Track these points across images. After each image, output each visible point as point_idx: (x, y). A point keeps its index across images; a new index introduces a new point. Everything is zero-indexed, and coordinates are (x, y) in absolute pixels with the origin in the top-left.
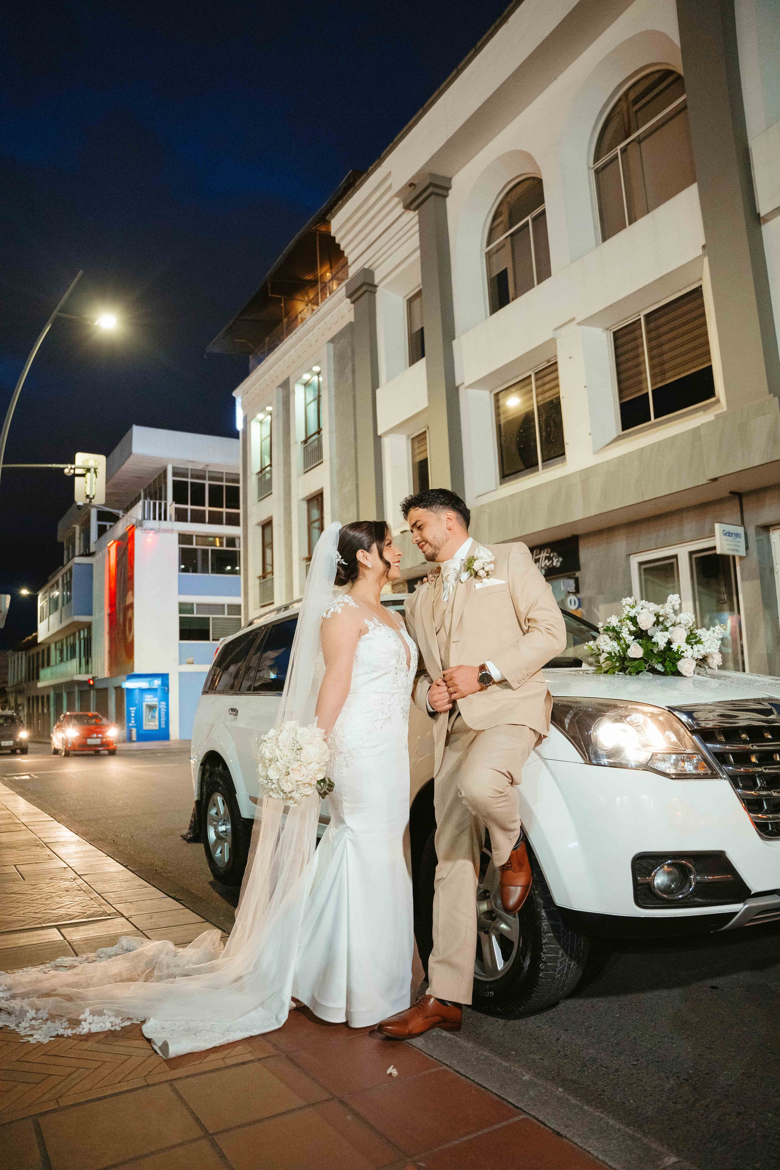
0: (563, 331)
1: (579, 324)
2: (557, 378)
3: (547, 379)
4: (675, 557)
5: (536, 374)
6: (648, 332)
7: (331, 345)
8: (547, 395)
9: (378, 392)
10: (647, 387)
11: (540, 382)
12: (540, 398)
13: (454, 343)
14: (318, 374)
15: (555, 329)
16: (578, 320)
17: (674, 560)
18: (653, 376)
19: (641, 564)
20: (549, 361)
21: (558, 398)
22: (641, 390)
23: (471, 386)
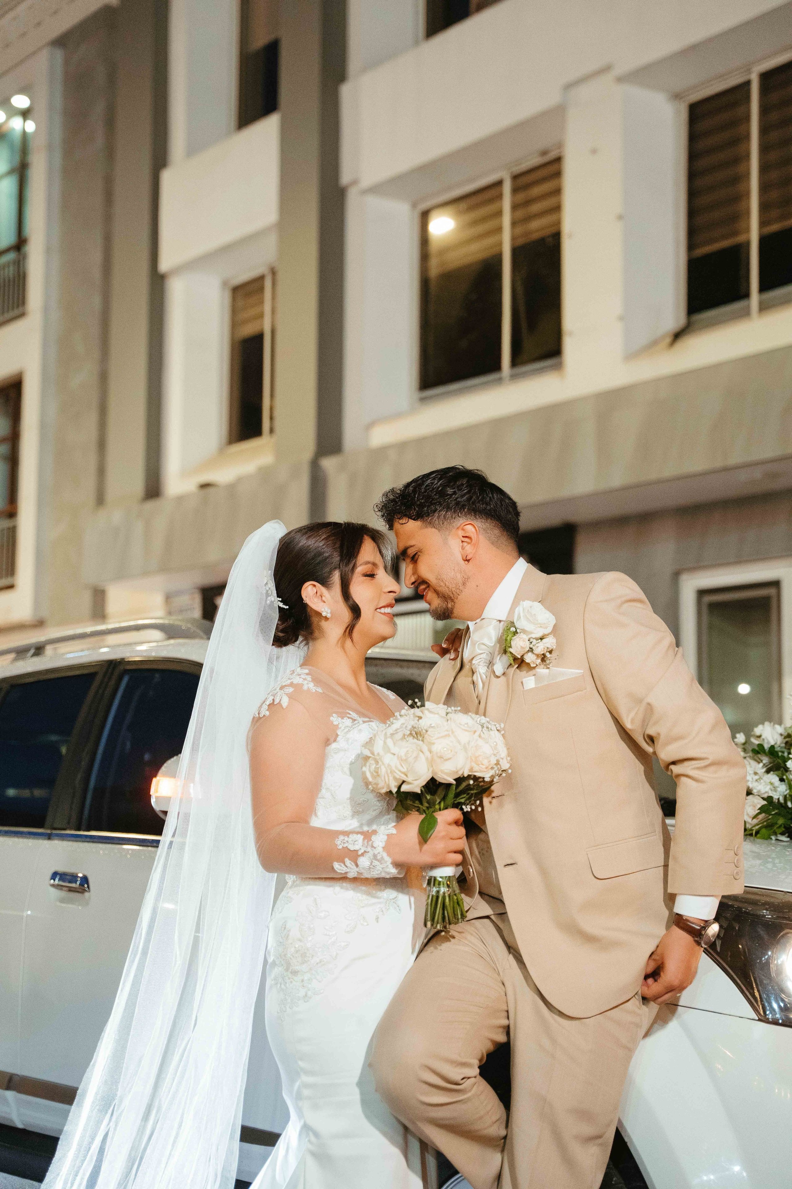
0: (584, 92)
1: (620, 80)
2: (558, 191)
3: (536, 191)
4: (776, 584)
5: (515, 178)
6: (764, 110)
7: (59, 54)
8: (535, 225)
9: (167, 177)
10: (748, 230)
11: (521, 197)
12: (519, 230)
13: (346, 91)
14: (25, 114)
15: (569, 87)
16: (620, 69)
17: (772, 591)
18: (764, 207)
19: (702, 593)
20: (544, 153)
21: (557, 237)
22: (736, 233)
23: (375, 190)
